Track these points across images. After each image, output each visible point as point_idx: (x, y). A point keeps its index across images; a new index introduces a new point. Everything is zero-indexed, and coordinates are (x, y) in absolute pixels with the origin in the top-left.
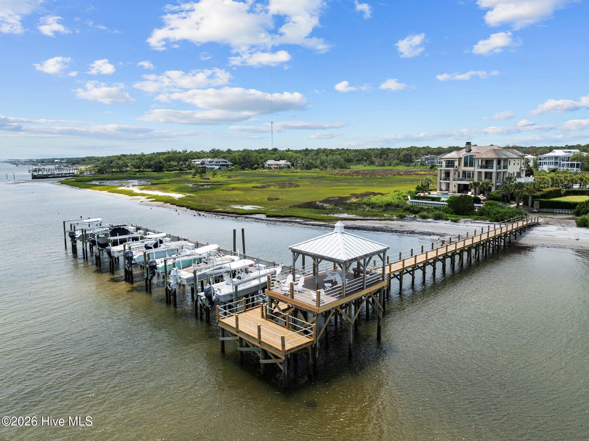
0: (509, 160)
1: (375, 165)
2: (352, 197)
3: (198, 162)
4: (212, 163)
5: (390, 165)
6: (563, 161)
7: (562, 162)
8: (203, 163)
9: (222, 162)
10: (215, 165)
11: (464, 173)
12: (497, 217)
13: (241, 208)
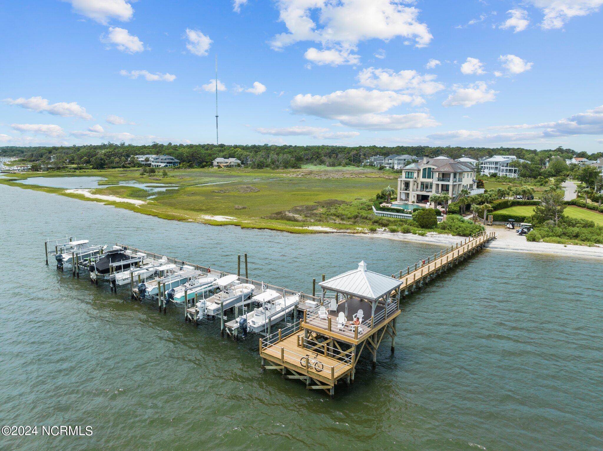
0: (464, 173)
1: (325, 165)
2: (318, 206)
3: (141, 158)
4: (157, 161)
5: (340, 165)
6: (502, 166)
7: (502, 168)
8: (147, 160)
9: (168, 159)
10: (161, 162)
11: (422, 183)
12: (459, 231)
13: (212, 219)
